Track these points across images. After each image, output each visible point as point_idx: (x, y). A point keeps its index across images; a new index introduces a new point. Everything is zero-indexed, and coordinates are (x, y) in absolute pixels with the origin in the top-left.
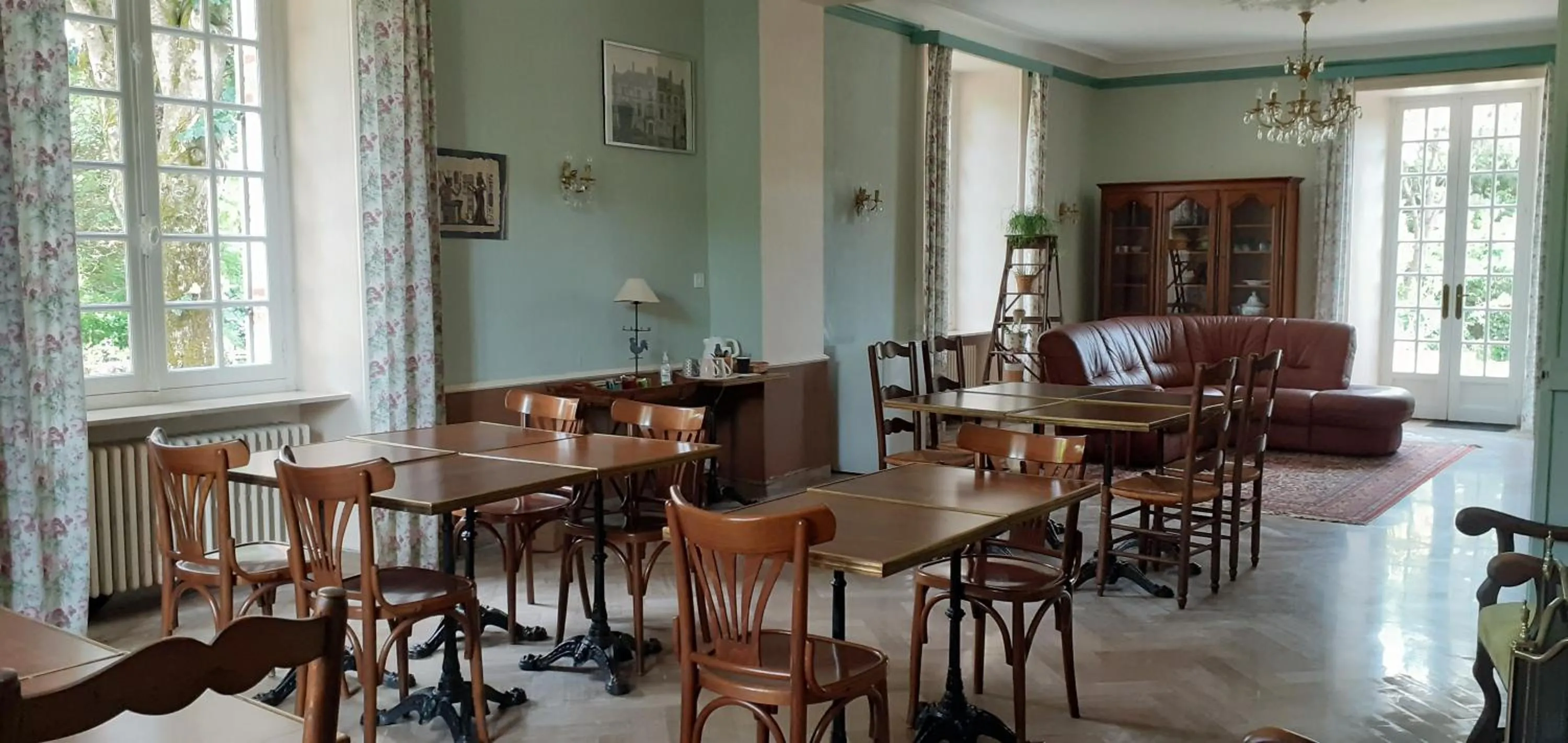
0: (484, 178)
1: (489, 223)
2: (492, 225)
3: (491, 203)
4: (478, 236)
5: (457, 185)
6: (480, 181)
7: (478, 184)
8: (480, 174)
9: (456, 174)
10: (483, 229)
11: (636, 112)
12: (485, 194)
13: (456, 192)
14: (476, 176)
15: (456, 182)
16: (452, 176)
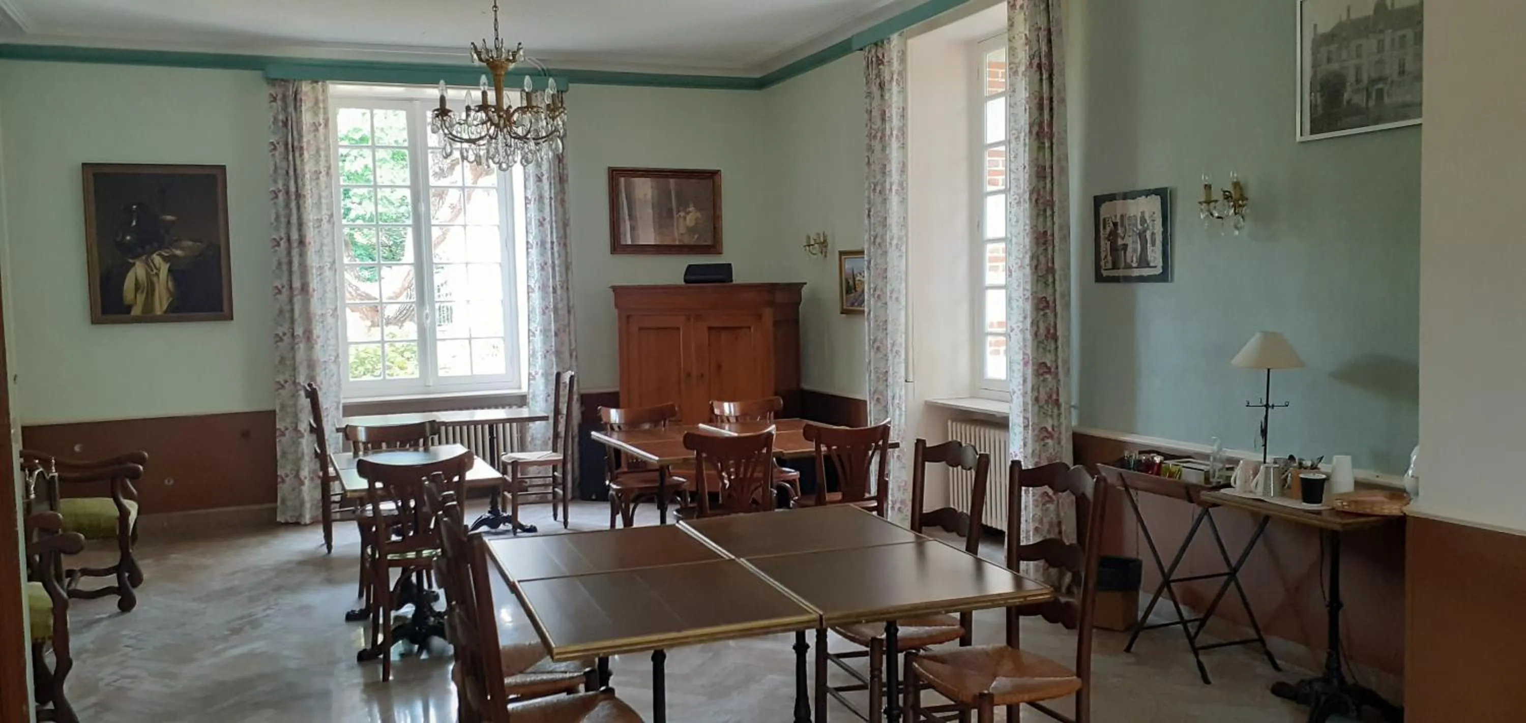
0: (1147, 217)
1: (1152, 264)
2: (1155, 267)
3: (1153, 244)
4: (1142, 279)
5: (1123, 229)
6: (1143, 221)
7: (1141, 225)
8: (1143, 213)
9: (1122, 216)
10: (1146, 272)
11: (1351, 78)
12: (1148, 234)
13: (1122, 235)
14: (1139, 215)
15: (1122, 225)
16: (1118, 220)
